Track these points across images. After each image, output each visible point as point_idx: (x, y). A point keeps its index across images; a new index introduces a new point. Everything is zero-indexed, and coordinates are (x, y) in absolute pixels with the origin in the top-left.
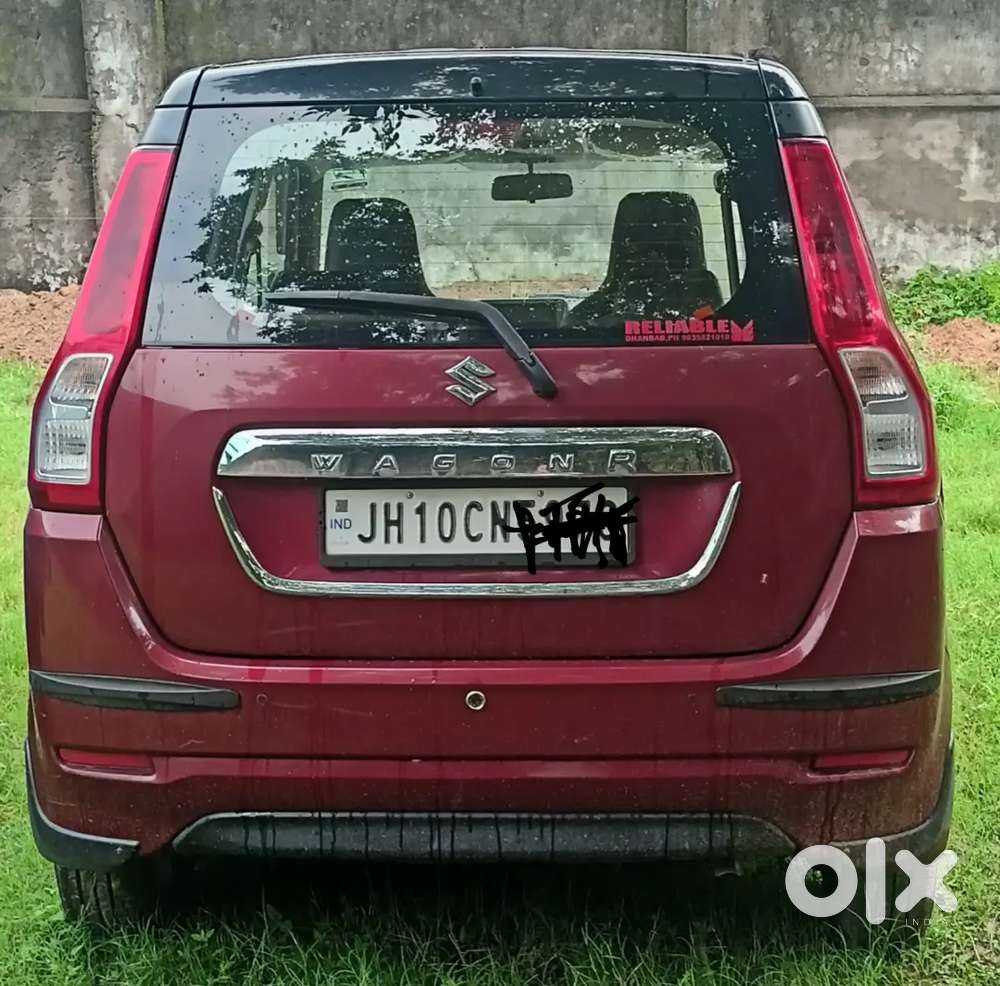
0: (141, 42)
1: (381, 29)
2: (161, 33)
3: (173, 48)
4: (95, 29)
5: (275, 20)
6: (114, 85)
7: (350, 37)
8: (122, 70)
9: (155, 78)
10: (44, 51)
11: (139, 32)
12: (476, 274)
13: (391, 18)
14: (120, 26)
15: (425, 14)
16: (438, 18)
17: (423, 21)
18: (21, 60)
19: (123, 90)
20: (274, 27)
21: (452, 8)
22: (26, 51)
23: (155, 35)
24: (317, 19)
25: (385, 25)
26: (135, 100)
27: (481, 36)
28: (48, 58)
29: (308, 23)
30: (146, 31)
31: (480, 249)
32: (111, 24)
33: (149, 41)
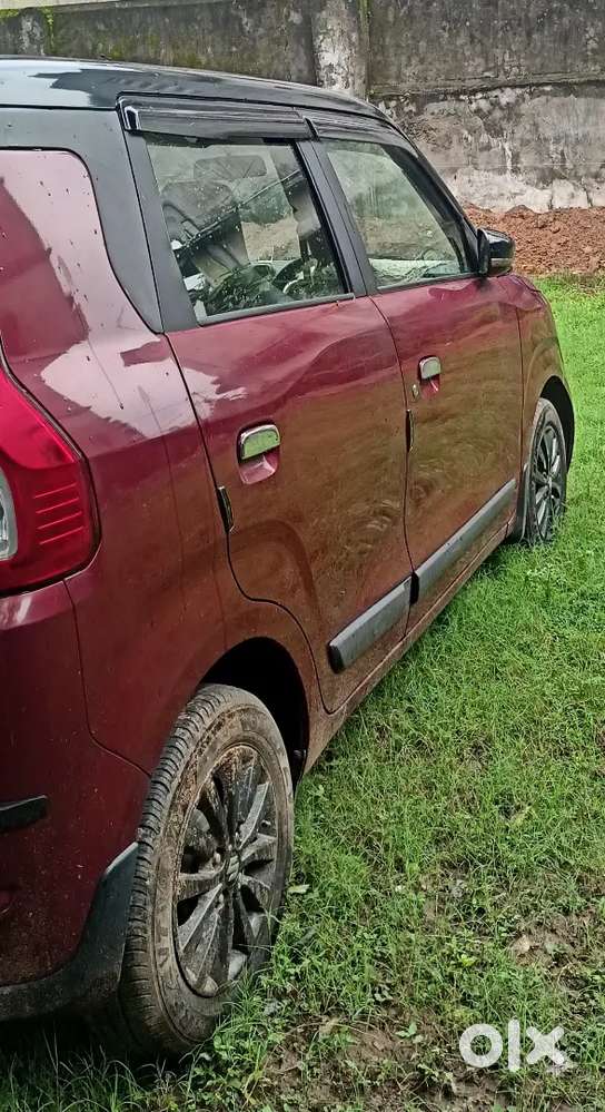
0: (351, 44)
1: (519, 25)
2: (366, 37)
3: (376, 48)
4: (321, 37)
5: (444, 23)
6: (334, 76)
7: (497, 32)
8: (339, 65)
9: (360, 69)
10: (290, 55)
11: (349, 38)
12: (590, 201)
13: (526, 16)
14: (337, 34)
15: (551, 11)
16: (561, 14)
17: (550, 18)
18: (276, 62)
19: (340, 78)
20: (444, 29)
21: (571, 6)
22: (278, 55)
23: (360, 39)
24: (474, 20)
25: (522, 22)
26: (347, 86)
27: (592, 25)
28: (293, 59)
29: (468, 24)
30: (354, 36)
31: (592, 180)
32: (331, 33)
33: (357, 44)
